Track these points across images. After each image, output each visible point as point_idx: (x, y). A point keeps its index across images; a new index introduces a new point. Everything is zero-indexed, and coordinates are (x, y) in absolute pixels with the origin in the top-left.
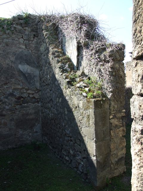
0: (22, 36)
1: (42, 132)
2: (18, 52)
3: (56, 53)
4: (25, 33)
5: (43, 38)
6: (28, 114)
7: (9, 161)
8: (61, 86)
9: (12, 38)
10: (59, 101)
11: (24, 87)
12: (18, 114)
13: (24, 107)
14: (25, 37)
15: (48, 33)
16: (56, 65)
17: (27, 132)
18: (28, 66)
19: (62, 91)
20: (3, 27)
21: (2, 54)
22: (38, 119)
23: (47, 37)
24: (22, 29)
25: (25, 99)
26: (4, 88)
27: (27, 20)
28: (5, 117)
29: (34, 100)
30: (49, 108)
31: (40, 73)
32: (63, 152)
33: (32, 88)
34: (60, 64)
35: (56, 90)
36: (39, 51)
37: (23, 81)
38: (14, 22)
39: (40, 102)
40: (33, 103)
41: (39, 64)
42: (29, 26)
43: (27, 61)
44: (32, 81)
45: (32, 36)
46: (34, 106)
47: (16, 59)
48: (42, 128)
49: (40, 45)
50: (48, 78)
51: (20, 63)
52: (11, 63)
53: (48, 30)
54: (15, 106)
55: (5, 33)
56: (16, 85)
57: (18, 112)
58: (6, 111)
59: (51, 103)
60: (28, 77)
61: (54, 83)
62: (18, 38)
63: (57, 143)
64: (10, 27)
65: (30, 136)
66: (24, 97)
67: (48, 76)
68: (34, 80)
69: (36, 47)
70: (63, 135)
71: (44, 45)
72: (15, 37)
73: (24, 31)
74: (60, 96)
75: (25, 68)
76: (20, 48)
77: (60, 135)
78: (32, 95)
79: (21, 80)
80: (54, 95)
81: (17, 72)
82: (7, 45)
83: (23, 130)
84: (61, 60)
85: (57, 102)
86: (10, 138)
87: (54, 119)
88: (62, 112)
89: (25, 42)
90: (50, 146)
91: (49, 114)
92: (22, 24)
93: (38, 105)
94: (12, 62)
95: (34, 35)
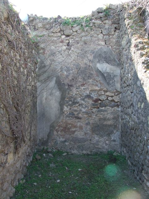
0: (101, 31)
1: (121, 142)
2: (96, 50)
3: (139, 45)
4: (105, 28)
5: (125, 29)
6: (105, 119)
7: (81, 168)
8: (144, 87)
9: (91, 35)
10: (141, 107)
11: (102, 88)
12: (94, 117)
13: (102, 111)
14: (105, 32)
15: (131, 22)
16: (138, 60)
17: (103, 139)
18: (108, 64)
19: (145, 94)
20: (82, 25)
21: (80, 53)
22: (117, 125)
23: (130, 27)
24: (101, 23)
25: (103, 102)
26: (81, 89)
27: (108, 11)
28: (81, 120)
29: (113, 103)
30: (129, 114)
31: (121, 71)
32: (143, 174)
33: (111, 89)
34: (144, 58)
35: (138, 92)
36: (120, 45)
37: (101, 82)
38: (93, 18)
39: (120, 106)
40: (112, 107)
41: (121, 62)
42: (110, 18)
43: (107, 58)
44: (111, 82)
45: (113, 29)
46: (113, 110)
47: (95, 57)
48: (121, 137)
49: (122, 38)
50: (129, 77)
51: (99, 62)
52: (89, 63)
53: (131, 18)
54: (92, 109)
55: (84, 31)
56: (93, 86)
57: (94, 116)
58: (82, 114)
59: (132, 108)
60: (106, 78)
61: (136, 83)
62: (96, 34)
63: (136, 160)
64: (88, 23)
65: (106, 144)
66: (102, 99)
67: (130, 75)
68: (113, 81)
69: (117, 41)
70: (145, 152)
71: (126, 37)
72: (93, 34)
73: (104, 25)
74: (142, 100)
75: (104, 67)
76: (99, 45)
77: (140, 150)
78: (111, 98)
79: (99, 80)
80: (135, 99)
81: (95, 72)
82: (85, 43)
83: (99, 137)
84: (147, 53)
85: (138, 108)
86: (85, 143)
87: (134, 129)
88: (143, 121)
89: (104, 38)
90: (128, 161)
91: (129, 122)
92: (102, 18)
93: (117, 109)
94: (90, 61)
95: (116, 28)
